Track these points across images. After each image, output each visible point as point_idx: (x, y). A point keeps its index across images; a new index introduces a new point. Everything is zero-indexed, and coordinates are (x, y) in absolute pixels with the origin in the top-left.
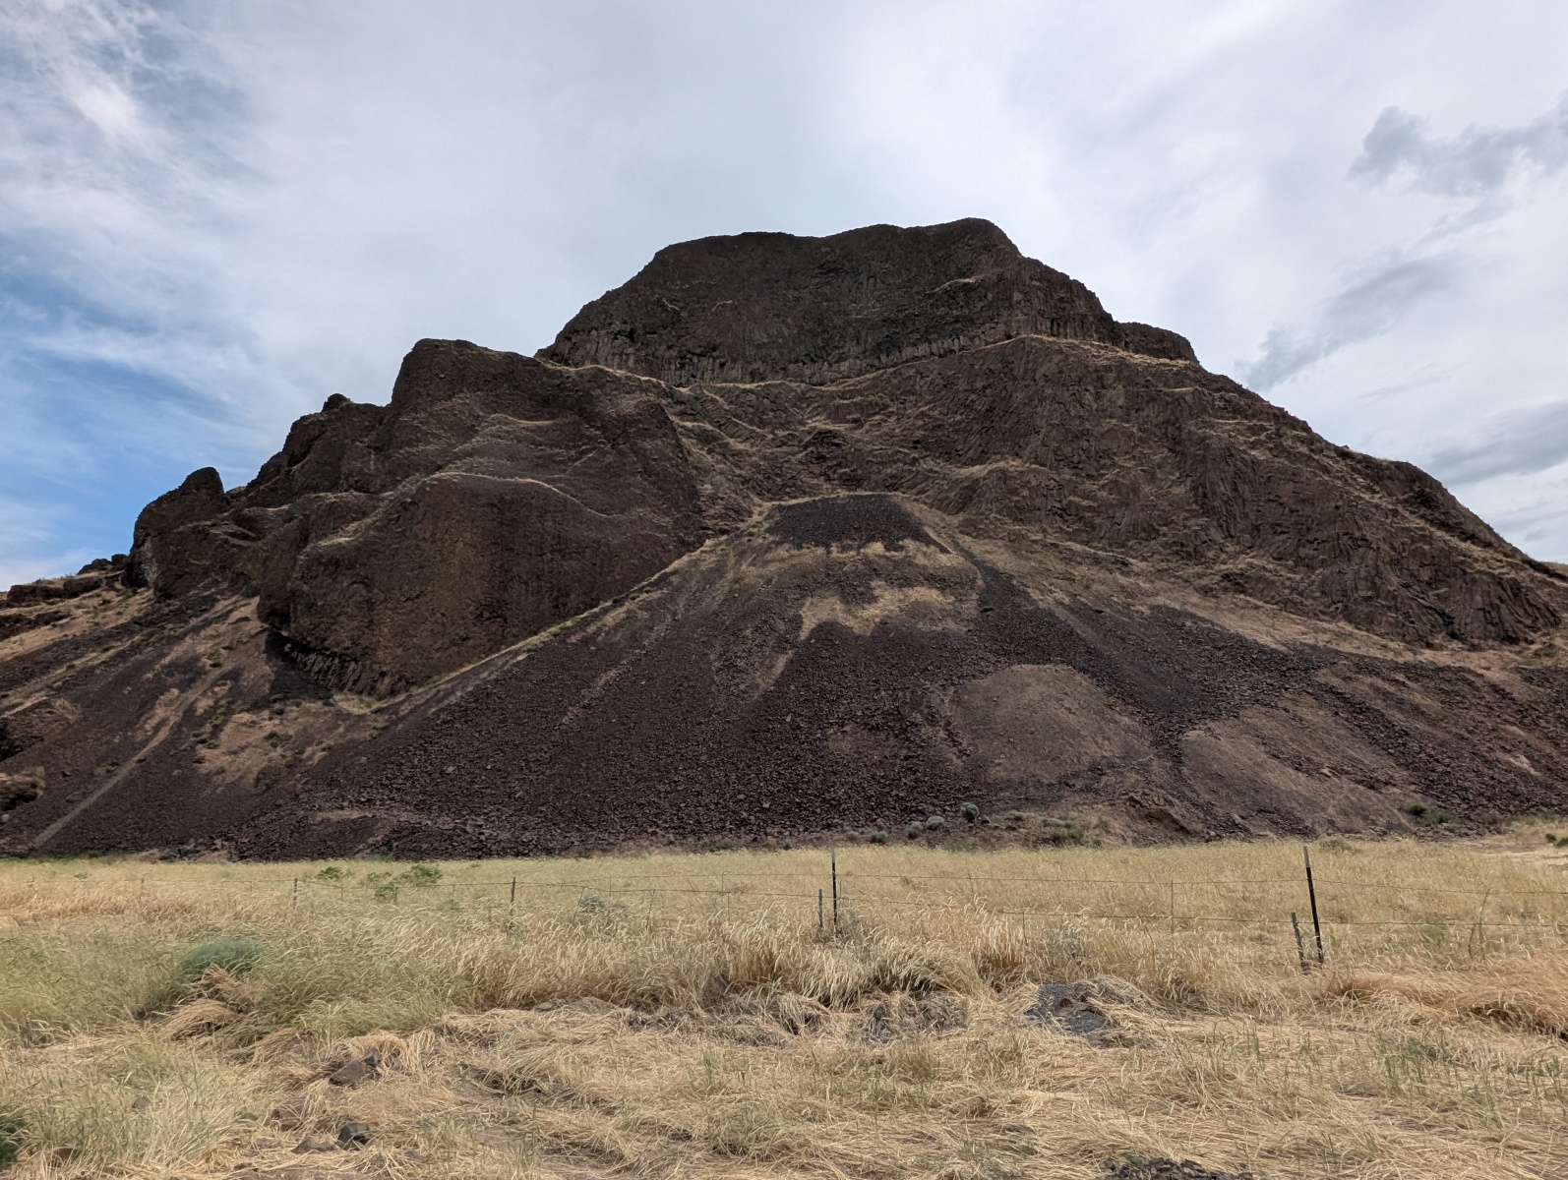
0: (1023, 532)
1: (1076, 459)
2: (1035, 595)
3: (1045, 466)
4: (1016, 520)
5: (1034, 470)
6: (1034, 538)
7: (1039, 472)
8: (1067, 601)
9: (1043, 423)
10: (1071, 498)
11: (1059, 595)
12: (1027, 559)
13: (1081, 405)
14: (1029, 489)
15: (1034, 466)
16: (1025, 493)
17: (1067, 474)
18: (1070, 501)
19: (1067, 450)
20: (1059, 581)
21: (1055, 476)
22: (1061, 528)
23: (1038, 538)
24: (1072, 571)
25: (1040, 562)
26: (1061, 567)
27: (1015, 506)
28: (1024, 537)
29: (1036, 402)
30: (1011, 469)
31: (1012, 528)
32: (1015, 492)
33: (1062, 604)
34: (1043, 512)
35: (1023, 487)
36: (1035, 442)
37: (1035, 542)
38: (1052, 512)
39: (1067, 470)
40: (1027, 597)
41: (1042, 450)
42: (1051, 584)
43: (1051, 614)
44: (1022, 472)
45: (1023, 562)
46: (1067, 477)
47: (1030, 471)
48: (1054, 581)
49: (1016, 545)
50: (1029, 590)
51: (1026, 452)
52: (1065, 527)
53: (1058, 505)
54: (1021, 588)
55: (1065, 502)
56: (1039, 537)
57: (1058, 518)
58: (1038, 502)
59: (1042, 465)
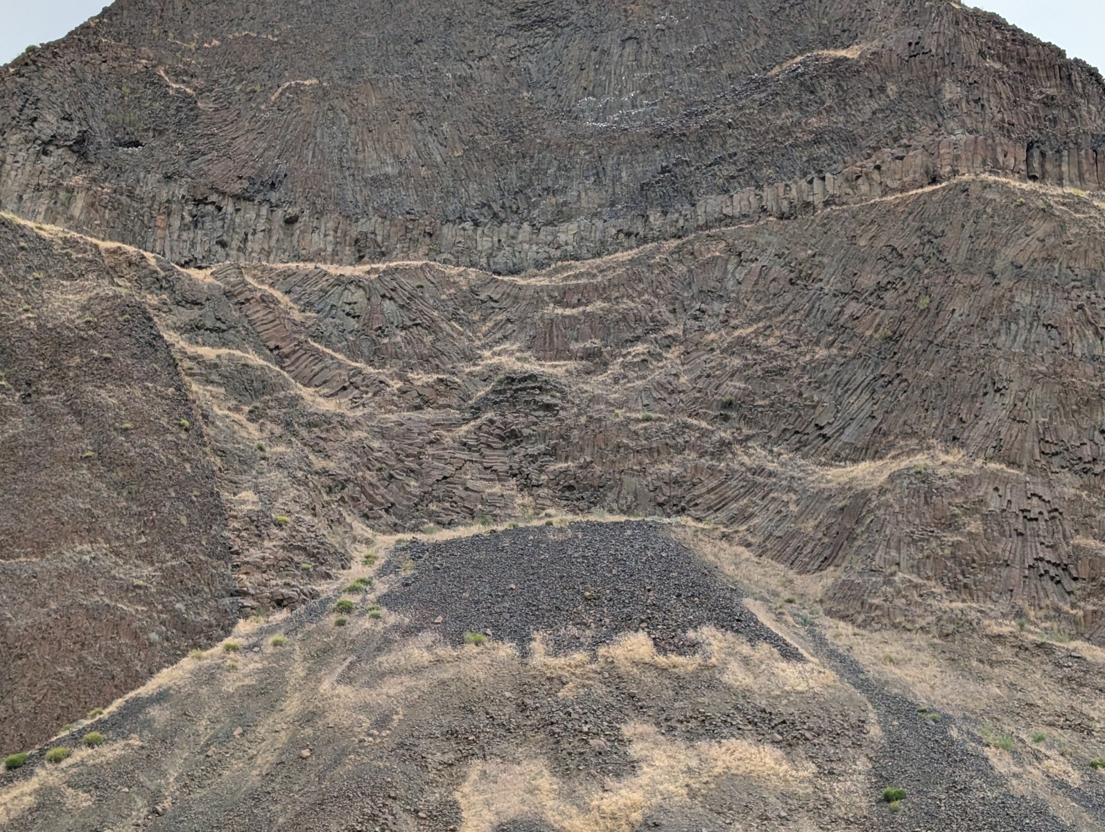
0: (973, 615)
1: (1087, 452)
2: (1002, 764)
3: (1019, 466)
4: (955, 587)
5: (994, 475)
6: (996, 630)
7: (1006, 481)
8: (1075, 778)
9: (1014, 367)
10: (1079, 540)
11: (1058, 766)
12: (981, 679)
13: (1097, 333)
14: (985, 517)
15: (993, 466)
16: (975, 526)
17: (1068, 486)
18: (1076, 547)
19: (1069, 432)
20: (1056, 733)
21: (1039, 491)
22: (1057, 610)
23: (1005, 630)
24: (1086, 708)
25: (1012, 686)
26: (1058, 699)
27: (953, 556)
28: (972, 627)
29: (995, 324)
30: (942, 471)
31: (946, 605)
32: (950, 524)
33: (1063, 785)
34: (1016, 572)
35: (967, 512)
36: (995, 410)
37: (999, 638)
38: (1038, 573)
39: (1067, 476)
40: (984, 769)
41: (1010, 432)
42: (1039, 739)
43: (1041, 811)
44: (966, 480)
45: (972, 687)
46: (1070, 492)
47: (984, 475)
48: (1044, 730)
49: (956, 646)
50: (989, 752)
51: (976, 434)
52: (1067, 608)
53: (1049, 556)
54: (970, 746)
55: (1065, 549)
56: (1008, 627)
57: (1050, 586)
58: (1006, 547)
59: (1011, 464)
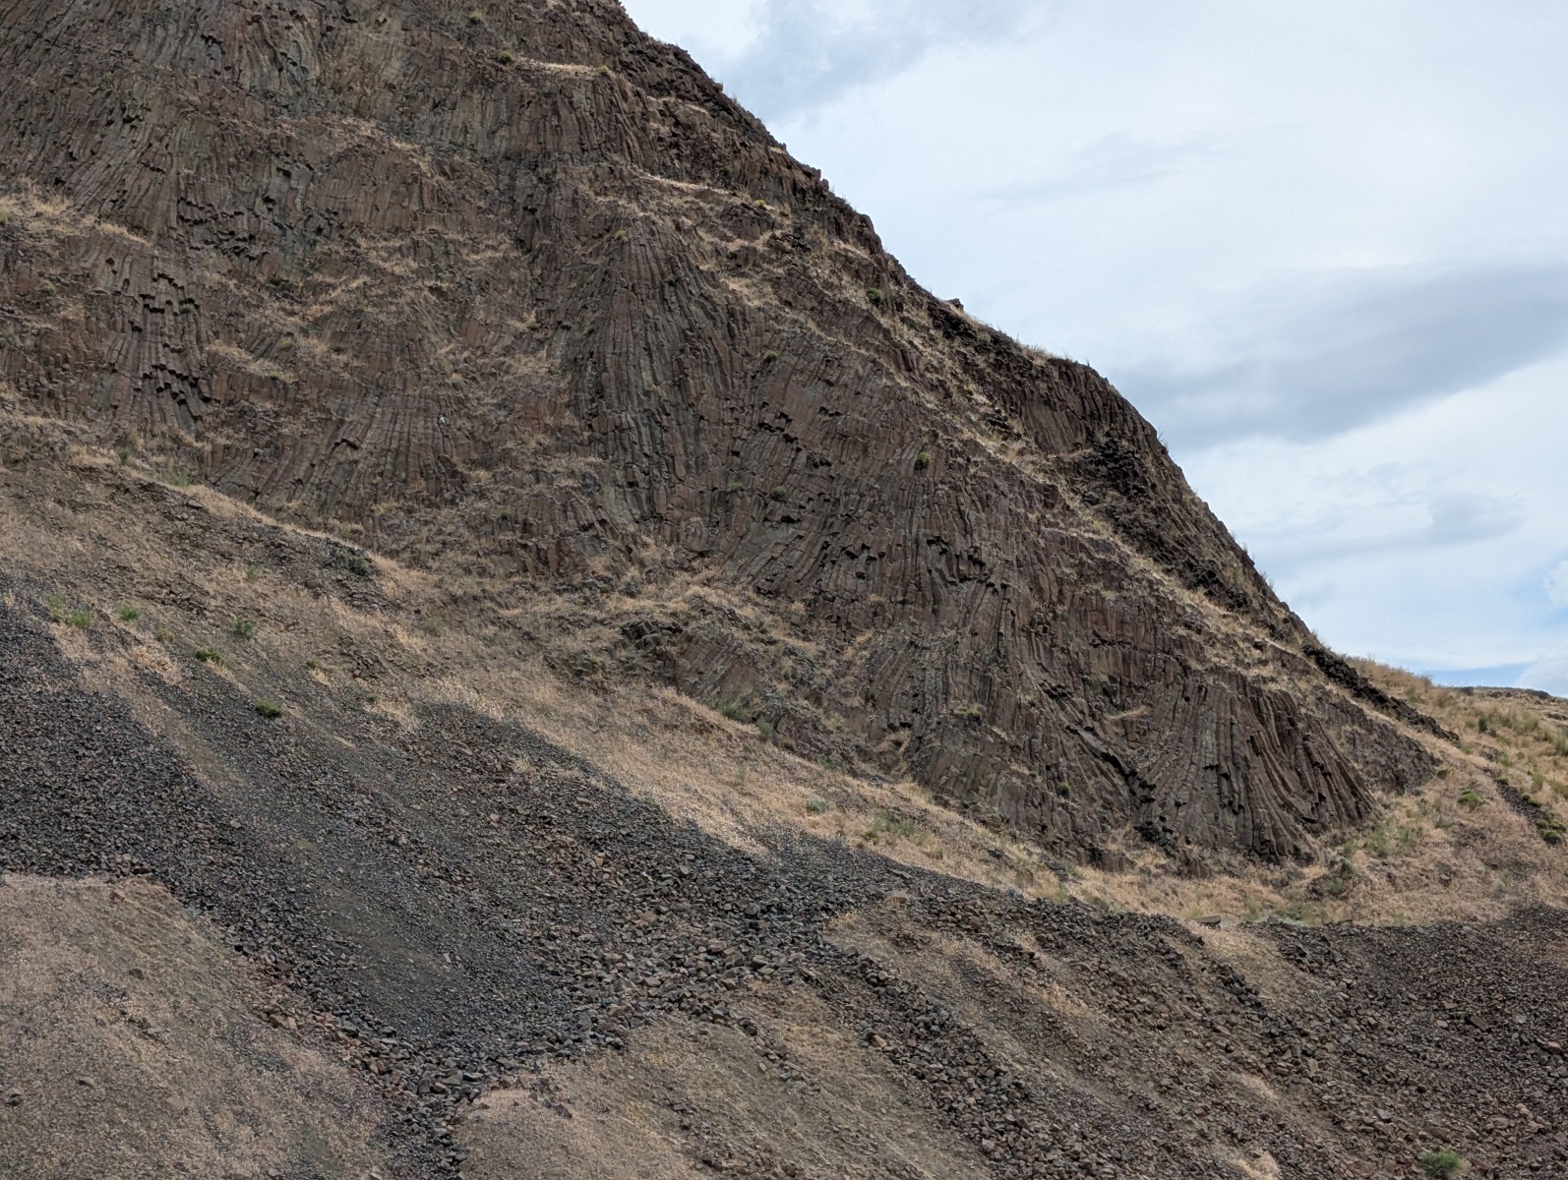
0: (57, 436)
1: (243, 226)
2: (73, 647)
3: (146, 233)
4: (34, 394)
5: (110, 240)
6: (87, 460)
7: (126, 251)
8: (172, 672)
9: (154, 90)
10: (219, 347)
11: (150, 654)
12: (58, 527)
13: (274, 60)
14: (89, 300)
15: (109, 228)
16: (73, 310)
17: (211, 269)
18: (213, 356)
19: (220, 194)
20: (153, 609)
21: (170, 271)
22: (177, 440)
23: (100, 462)
24: (199, 578)
25: (101, 540)
26: (162, 563)
27: (37, 350)
28: (54, 453)
29: (134, 24)
30: (35, 226)
31: (18, 418)
32: (39, 303)
33: (156, 681)
34: (125, 382)
35: (65, 289)
36: (121, 149)
37: (89, 472)
38: (155, 383)
39: (211, 256)
40: (47, 653)
41: (138, 182)
42: (129, 616)
43: (119, 715)
44: (66, 242)
45: (42, 537)
46: (213, 278)
47: (94, 238)
48: (137, 605)
49: (27, 477)
50: (56, 630)
51: (90, 179)
52: (190, 439)
53: (174, 364)
54: (31, 620)
55: (196, 356)
56: (105, 458)
57: (170, 405)
58: (114, 345)
59: (135, 228)
